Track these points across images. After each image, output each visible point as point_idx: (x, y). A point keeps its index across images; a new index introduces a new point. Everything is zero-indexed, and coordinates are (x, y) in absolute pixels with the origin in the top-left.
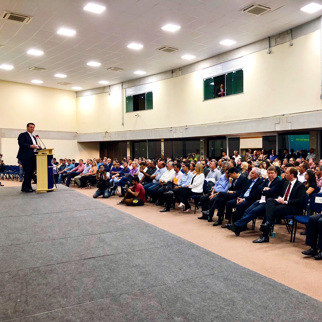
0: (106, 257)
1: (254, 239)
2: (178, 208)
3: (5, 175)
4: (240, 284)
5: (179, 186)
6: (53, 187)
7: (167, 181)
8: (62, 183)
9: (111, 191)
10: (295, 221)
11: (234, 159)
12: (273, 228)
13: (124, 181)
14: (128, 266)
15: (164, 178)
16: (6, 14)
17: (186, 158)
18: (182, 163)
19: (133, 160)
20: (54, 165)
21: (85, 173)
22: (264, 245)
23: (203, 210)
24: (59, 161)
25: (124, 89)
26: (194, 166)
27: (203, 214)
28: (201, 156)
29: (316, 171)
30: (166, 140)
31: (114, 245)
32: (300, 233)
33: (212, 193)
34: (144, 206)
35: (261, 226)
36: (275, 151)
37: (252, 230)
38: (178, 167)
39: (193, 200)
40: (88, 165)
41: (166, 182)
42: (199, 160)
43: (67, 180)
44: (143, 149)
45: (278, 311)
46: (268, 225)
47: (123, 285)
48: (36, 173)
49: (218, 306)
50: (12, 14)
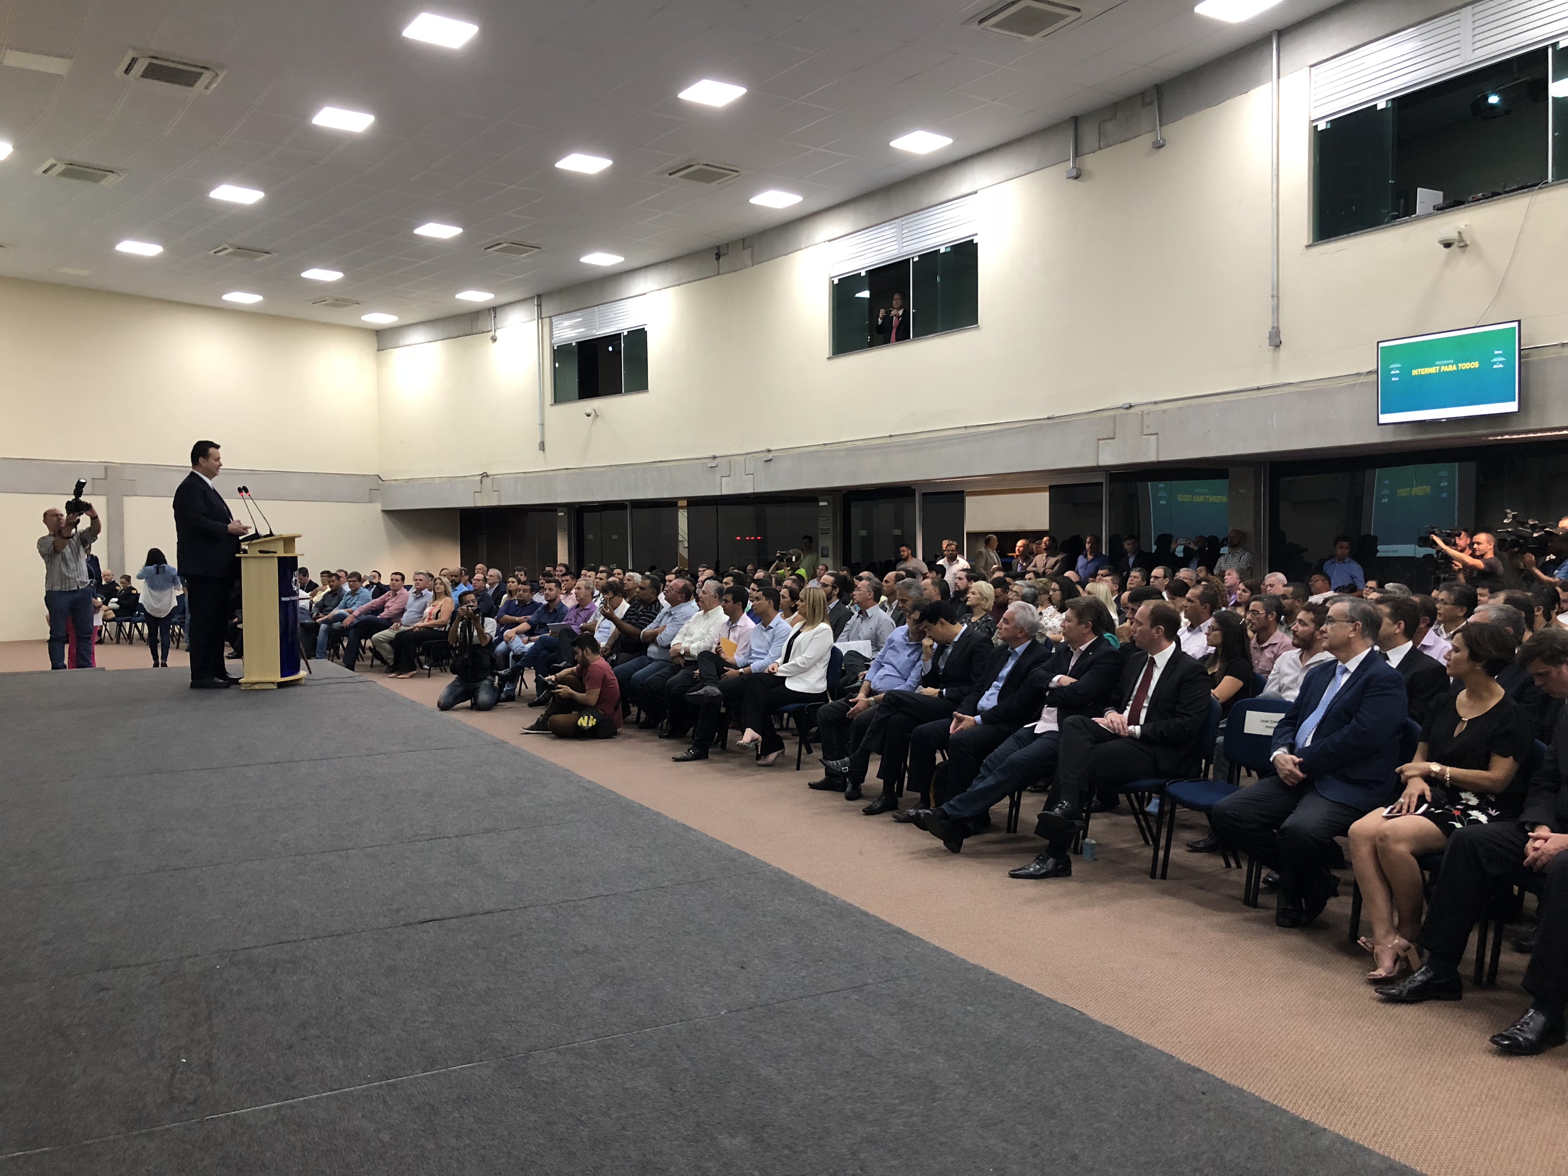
0: (479, 918)
1: (1015, 864)
2: (736, 749)
3: (136, 626)
4: (958, 1024)
5: (741, 670)
6: (296, 670)
7: (698, 648)
8: (331, 658)
9: (501, 686)
10: (1170, 802)
11: (942, 570)
12: (1087, 825)
13: (546, 648)
14: (556, 951)
15: (687, 638)
16: (134, 60)
17: (766, 567)
18: (753, 585)
19: (578, 576)
20: (302, 594)
21: (410, 621)
22: (1052, 888)
23: (828, 755)
24: (320, 579)
25: (546, 321)
26: (794, 595)
27: (829, 772)
28: (823, 560)
29: (1248, 616)
30: (694, 503)
31: (509, 876)
32: (1188, 845)
33: (861, 696)
34: (618, 738)
35: (1039, 816)
36: (1097, 541)
37: (1009, 831)
38: (735, 600)
39: (792, 720)
40: (419, 593)
41: (695, 653)
42: (813, 575)
43: (345, 644)
44: (615, 537)
45: (1096, 1125)
46: (1067, 814)
47: (541, 1017)
48: (241, 622)
49: (875, 1101)
50: (156, 58)
